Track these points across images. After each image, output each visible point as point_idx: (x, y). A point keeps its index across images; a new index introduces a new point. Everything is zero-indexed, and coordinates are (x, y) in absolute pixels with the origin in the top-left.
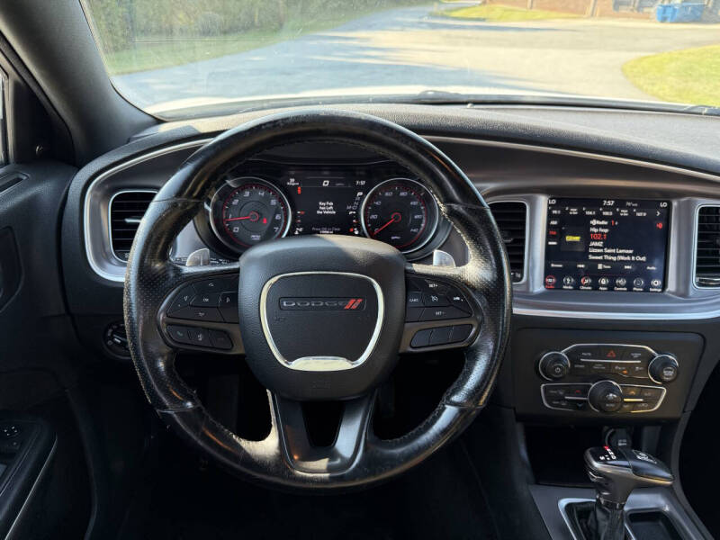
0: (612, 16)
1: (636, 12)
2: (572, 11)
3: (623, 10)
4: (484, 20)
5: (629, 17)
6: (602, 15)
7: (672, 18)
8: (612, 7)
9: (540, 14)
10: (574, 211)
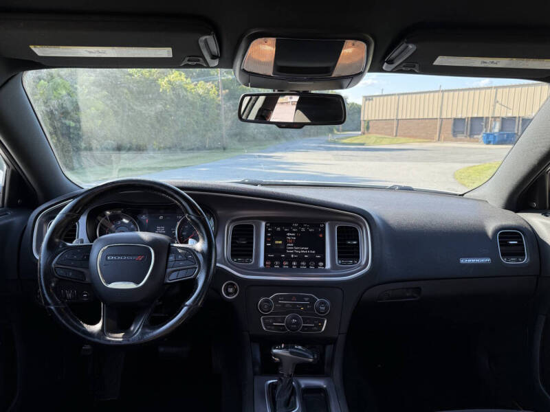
0: (451, 141)
1: (468, 138)
2: (424, 138)
3: (460, 136)
4: (363, 144)
5: (464, 141)
6: (445, 140)
7: (494, 141)
8: (451, 136)
9: (403, 140)
10: (279, 229)
